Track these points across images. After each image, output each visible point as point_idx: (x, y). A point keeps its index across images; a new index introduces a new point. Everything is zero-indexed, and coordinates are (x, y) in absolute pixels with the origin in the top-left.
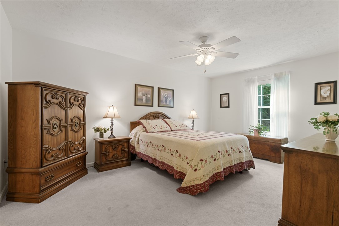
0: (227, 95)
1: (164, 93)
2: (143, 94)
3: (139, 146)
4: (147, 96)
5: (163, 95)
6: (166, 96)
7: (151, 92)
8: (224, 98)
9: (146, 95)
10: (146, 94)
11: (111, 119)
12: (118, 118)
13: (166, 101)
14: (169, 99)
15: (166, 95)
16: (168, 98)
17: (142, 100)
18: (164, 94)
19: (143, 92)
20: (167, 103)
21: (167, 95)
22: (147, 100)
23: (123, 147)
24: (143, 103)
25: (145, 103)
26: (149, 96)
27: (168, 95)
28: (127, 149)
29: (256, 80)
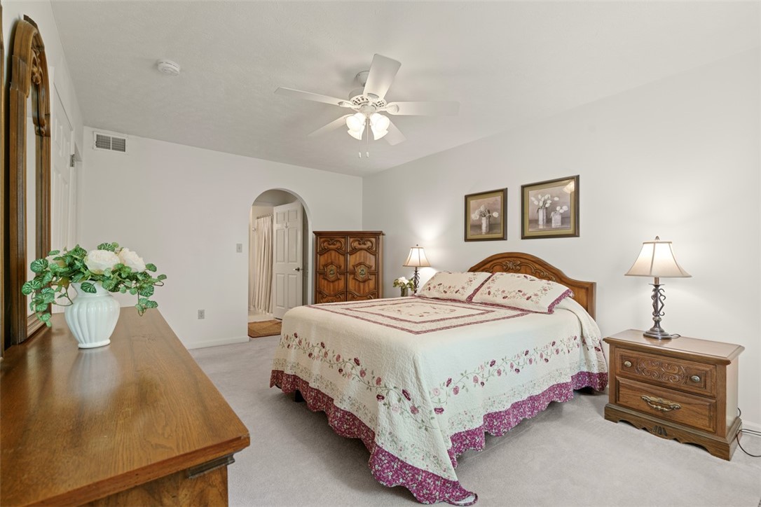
1: (540, 197)
2: (481, 212)
4: (490, 217)
5: (536, 203)
6: (547, 206)
7: (499, 206)
10: (489, 213)
13: (548, 221)
14: (561, 211)
15: (549, 202)
16: (555, 210)
17: (480, 227)
18: (539, 201)
19: (482, 209)
20: (553, 225)
22: (491, 227)
24: (481, 234)
25: (487, 233)
26: (495, 215)
27: (556, 199)
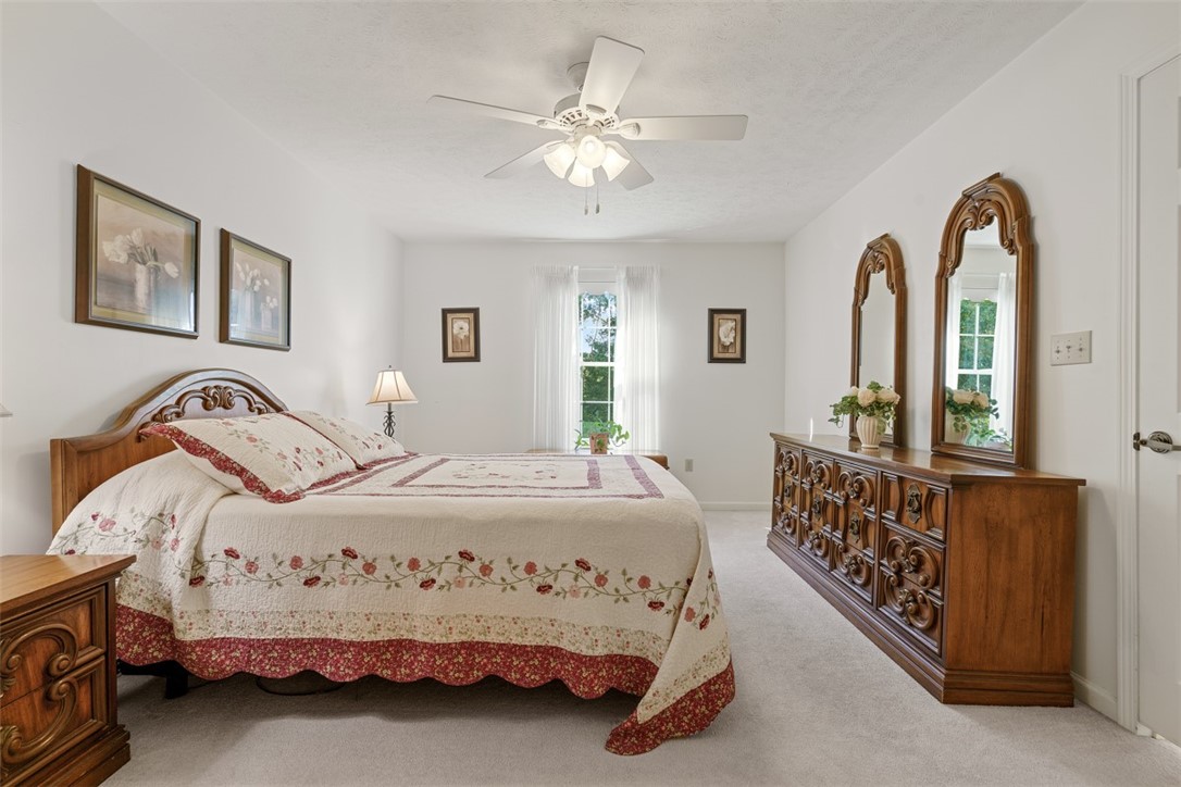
0: (471, 316)
1: (248, 267)
2: (133, 247)
3: (207, 598)
4: (157, 269)
5: (242, 275)
6: (256, 288)
7: (181, 250)
8: (455, 326)
9: (152, 263)
10: (155, 254)
13: (257, 316)
14: (271, 305)
15: (258, 282)
16: (264, 300)
17: (130, 287)
18: (246, 274)
19: (136, 238)
20: (264, 326)
21: (263, 283)
23: (65, 641)
24: (135, 310)
26: (172, 268)
27: (266, 282)
28: (100, 651)
29: (575, 277)
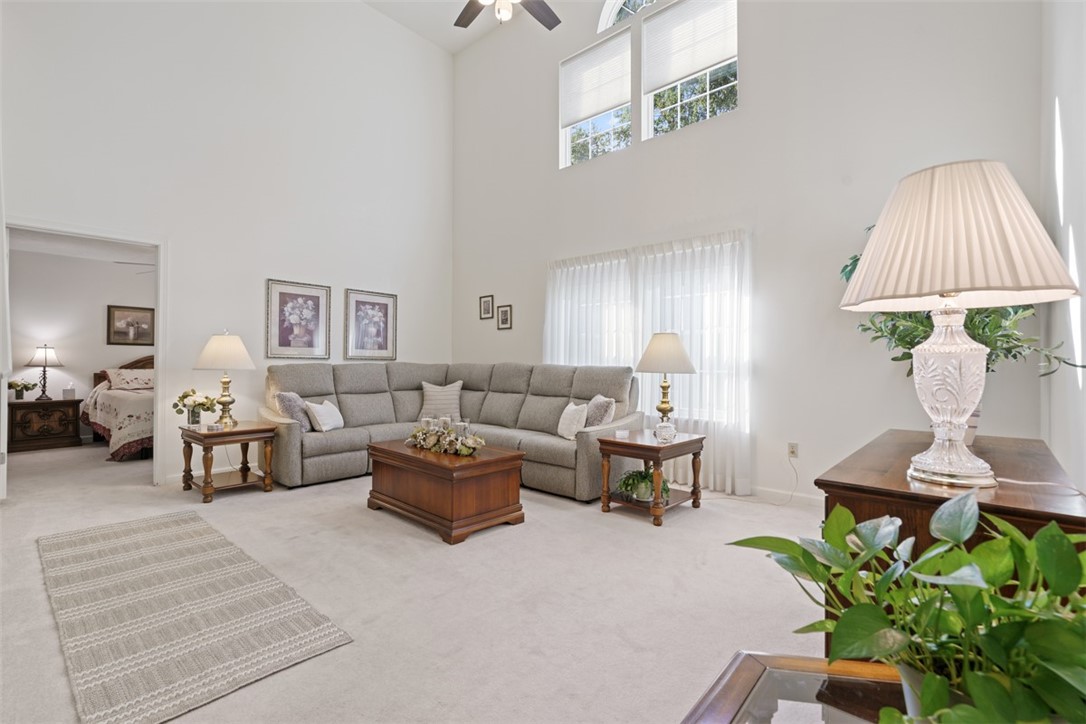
2: (129, 322)
3: (95, 412)
9: (136, 326)
10: (138, 323)
11: (42, 369)
12: (58, 366)
17: (126, 334)
19: (130, 319)
22: (138, 335)
23: (66, 414)
24: (128, 339)
25: (134, 339)
